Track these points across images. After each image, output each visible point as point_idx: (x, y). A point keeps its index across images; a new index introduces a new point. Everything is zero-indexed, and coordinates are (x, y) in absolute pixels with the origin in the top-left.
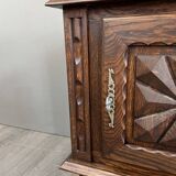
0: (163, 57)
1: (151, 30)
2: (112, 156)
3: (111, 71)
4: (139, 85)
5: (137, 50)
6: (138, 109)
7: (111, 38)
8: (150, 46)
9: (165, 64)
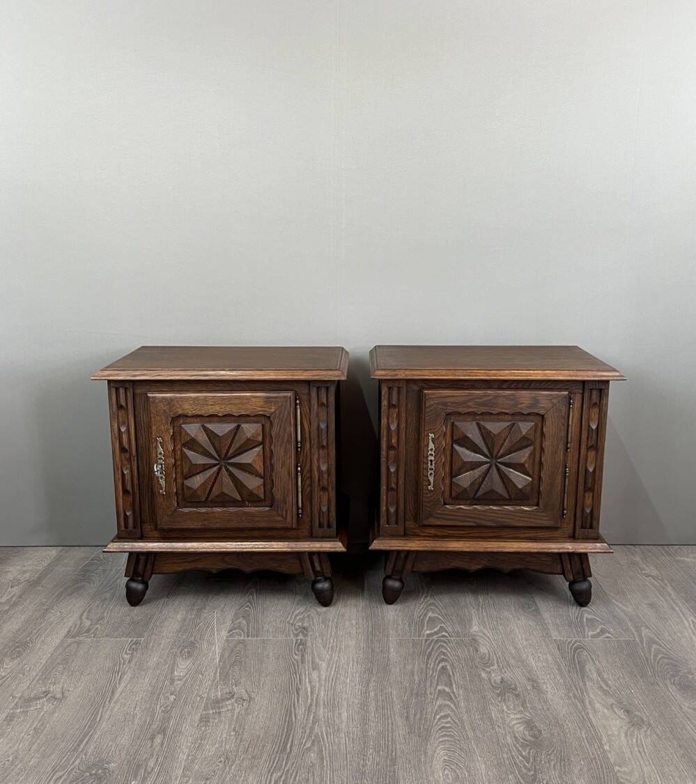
0: (474, 423)
1: (464, 402)
2: (433, 521)
3: (431, 435)
4: (456, 447)
5: (453, 417)
6: (455, 468)
7: (432, 408)
8: (465, 414)
9: (477, 429)
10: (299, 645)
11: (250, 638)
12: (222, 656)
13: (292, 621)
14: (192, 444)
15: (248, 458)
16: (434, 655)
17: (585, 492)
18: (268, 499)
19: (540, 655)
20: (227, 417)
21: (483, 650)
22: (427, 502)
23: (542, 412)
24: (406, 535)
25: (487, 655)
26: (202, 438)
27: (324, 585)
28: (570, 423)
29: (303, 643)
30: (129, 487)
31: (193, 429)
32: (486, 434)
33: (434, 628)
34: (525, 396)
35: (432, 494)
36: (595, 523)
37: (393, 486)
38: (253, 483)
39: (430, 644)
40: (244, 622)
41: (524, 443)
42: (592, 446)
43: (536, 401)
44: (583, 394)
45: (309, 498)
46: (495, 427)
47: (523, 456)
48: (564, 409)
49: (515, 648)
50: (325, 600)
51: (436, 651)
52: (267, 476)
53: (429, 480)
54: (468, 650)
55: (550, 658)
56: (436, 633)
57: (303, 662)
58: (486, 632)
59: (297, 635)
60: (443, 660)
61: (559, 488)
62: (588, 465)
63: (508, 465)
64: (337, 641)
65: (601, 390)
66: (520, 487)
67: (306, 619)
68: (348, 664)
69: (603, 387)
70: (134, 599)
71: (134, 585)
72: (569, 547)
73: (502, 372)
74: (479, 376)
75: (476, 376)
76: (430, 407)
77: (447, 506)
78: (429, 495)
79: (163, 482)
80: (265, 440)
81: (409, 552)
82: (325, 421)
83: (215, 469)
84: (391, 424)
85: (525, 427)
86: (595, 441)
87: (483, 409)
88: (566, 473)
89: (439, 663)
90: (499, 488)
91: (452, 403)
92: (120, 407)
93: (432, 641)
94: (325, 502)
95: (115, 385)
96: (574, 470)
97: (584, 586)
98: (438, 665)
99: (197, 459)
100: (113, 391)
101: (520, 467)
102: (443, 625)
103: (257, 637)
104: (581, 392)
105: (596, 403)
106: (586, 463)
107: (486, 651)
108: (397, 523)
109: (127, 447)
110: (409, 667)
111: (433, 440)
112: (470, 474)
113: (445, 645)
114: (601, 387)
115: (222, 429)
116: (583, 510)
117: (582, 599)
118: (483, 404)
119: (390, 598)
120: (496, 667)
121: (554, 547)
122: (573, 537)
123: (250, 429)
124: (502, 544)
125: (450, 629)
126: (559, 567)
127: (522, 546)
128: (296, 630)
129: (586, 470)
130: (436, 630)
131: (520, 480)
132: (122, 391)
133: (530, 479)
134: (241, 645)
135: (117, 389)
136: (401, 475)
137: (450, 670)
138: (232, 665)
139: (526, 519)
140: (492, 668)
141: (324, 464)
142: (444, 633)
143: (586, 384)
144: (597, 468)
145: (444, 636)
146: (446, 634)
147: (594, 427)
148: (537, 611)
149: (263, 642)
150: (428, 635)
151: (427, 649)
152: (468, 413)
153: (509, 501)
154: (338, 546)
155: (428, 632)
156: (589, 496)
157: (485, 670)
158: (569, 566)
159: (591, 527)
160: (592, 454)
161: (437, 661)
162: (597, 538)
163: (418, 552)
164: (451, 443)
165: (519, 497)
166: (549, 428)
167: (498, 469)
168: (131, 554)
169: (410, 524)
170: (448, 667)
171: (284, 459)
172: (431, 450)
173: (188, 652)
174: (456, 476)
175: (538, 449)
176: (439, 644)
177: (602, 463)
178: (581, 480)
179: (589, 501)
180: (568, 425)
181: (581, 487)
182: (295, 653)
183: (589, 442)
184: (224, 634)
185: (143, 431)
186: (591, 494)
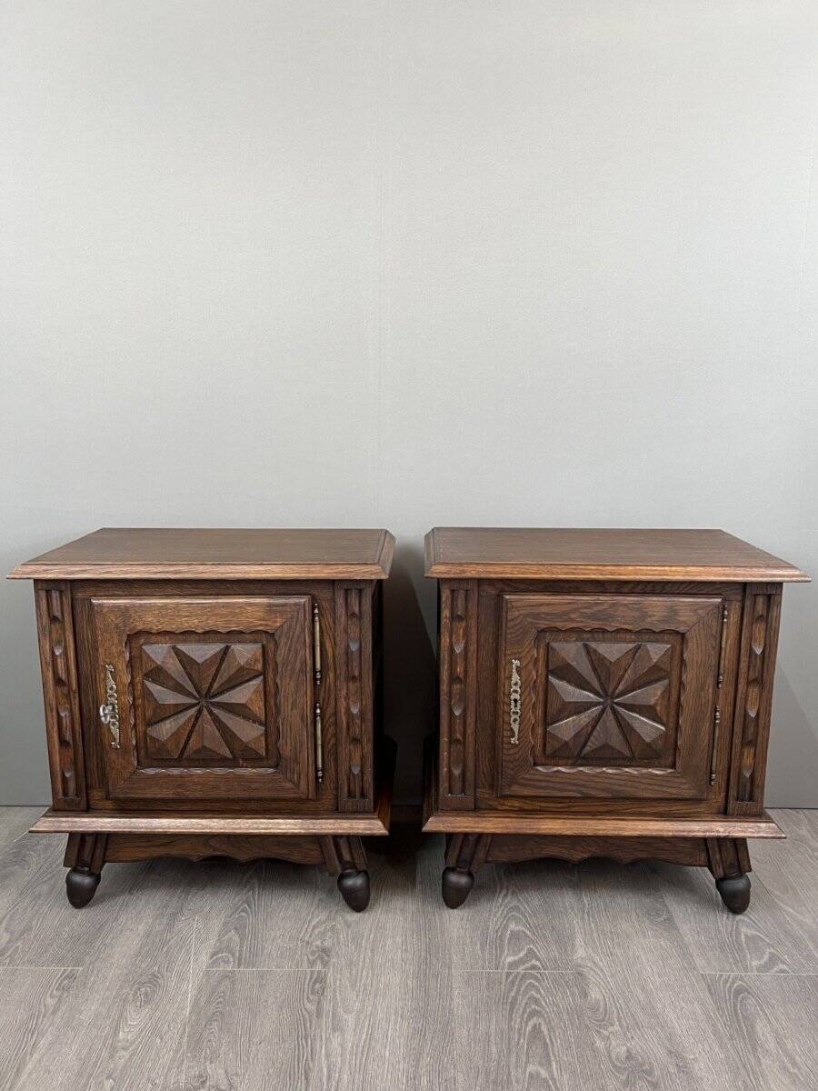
10: (315, 983)
11: (241, 969)
12: (196, 1002)
13: (306, 939)
14: (157, 674)
15: (241, 695)
16: (522, 1001)
17: (742, 746)
18: (272, 756)
19: (683, 1004)
20: (208, 635)
21: (595, 994)
22: (509, 761)
23: (682, 629)
24: (477, 809)
25: (602, 1006)
26: (173, 666)
27: (355, 882)
28: (723, 646)
29: (321, 979)
30: (68, 737)
31: (158, 652)
32: (597, 662)
33: (520, 951)
34: (657, 603)
35: (516, 750)
36: (757, 793)
37: (459, 736)
38: (249, 733)
39: (513, 982)
40: (236, 938)
41: (655, 674)
42: (755, 680)
43: (673, 611)
44: (743, 602)
45: (332, 753)
46: (612, 651)
47: (653, 694)
48: (715, 625)
49: (643, 989)
50: (358, 902)
51: (524, 995)
52: (270, 723)
53: (512, 729)
54: (573, 994)
55: (699, 1011)
56: (522, 961)
57: (319, 1015)
58: (597, 958)
59: (312, 964)
60: (534, 1013)
61: (706, 741)
62: (748, 706)
63: (631, 708)
64: (373, 975)
65: (769, 596)
66: (648, 740)
67: (329, 934)
68: (388, 1021)
70: (79, 898)
71: (78, 878)
72: (720, 829)
73: (622, 568)
74: (589, 574)
75: (584, 574)
76: (512, 620)
77: (539, 768)
78: (511, 752)
79: (115, 731)
80: (266, 669)
81: (480, 835)
82: (356, 640)
83: (193, 711)
84: (454, 644)
85: (656, 651)
86: (760, 672)
87: (595, 625)
89: (528, 1019)
90: (616, 741)
91: (547, 614)
92: (53, 619)
93: (516, 977)
94: (358, 760)
95: (45, 587)
96: (728, 715)
97: (739, 884)
98: (527, 1025)
99: (167, 697)
100: (43, 594)
101: (648, 711)
102: (532, 946)
103: (253, 966)
104: (740, 598)
105: (762, 616)
107: (599, 997)
108: (463, 791)
109: (64, 677)
110: (482, 1027)
111: (519, 670)
112: (573, 721)
113: (536, 984)
114: (771, 591)
115: (202, 652)
116: (740, 774)
117: (736, 903)
118: (593, 617)
119: (454, 899)
120: (616, 1027)
121: (697, 829)
122: (725, 813)
123: (245, 653)
124: (621, 824)
125: (542, 954)
126: (703, 856)
127: (650, 827)
128: (313, 953)
130: (521, 955)
131: (648, 728)
132: (55, 595)
133: (663, 728)
134: (227, 982)
135: (48, 592)
136: (471, 720)
137: (546, 1032)
138: (210, 1021)
139: (657, 788)
140: (610, 1029)
141: (355, 704)
142: (534, 962)
143: (748, 587)
144: (761, 711)
145: (534, 967)
146: (538, 963)
147: (758, 651)
148: (670, 922)
149: (261, 976)
150: (512, 965)
151: (509, 992)
152: (572, 630)
153: (631, 761)
154: (376, 827)
155: (510, 959)
156: (749, 752)
157: (599, 1032)
158: (718, 856)
159: (751, 798)
161: (525, 1016)
162: (760, 815)
163: (493, 835)
164: (544, 674)
165: (648, 755)
166: (693, 653)
167: (615, 713)
168: (72, 835)
169: (484, 793)
170: (544, 1028)
171: (295, 699)
172: (516, 684)
173: (146, 994)
174: (552, 724)
175: (675, 683)
176: (528, 982)
177: (770, 705)
179: (748, 761)
181: (737, 740)
182: (308, 998)
183: (751, 673)
184: (204, 959)
185: (84, 654)
186: (752, 751)
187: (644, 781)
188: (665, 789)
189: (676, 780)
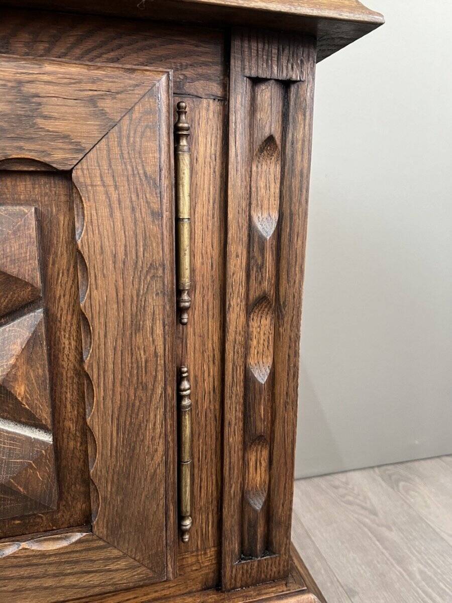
17: (245, 447)
42: (262, 299)
44: (225, 100)
62: (252, 361)
65: (286, 85)
69: (295, 76)
88: (180, 398)
104: (217, 90)
105: (270, 139)
106: (246, 356)
129: (248, 378)
139: (49, 582)
144: (279, 368)
156: (258, 457)
160: (262, 325)
177: (296, 354)
178: (234, 414)
179: (258, 476)
180: (178, 220)
183: (253, 283)
186: (265, 453)
187: (14, 573)
188: (68, 581)
189: (93, 555)
